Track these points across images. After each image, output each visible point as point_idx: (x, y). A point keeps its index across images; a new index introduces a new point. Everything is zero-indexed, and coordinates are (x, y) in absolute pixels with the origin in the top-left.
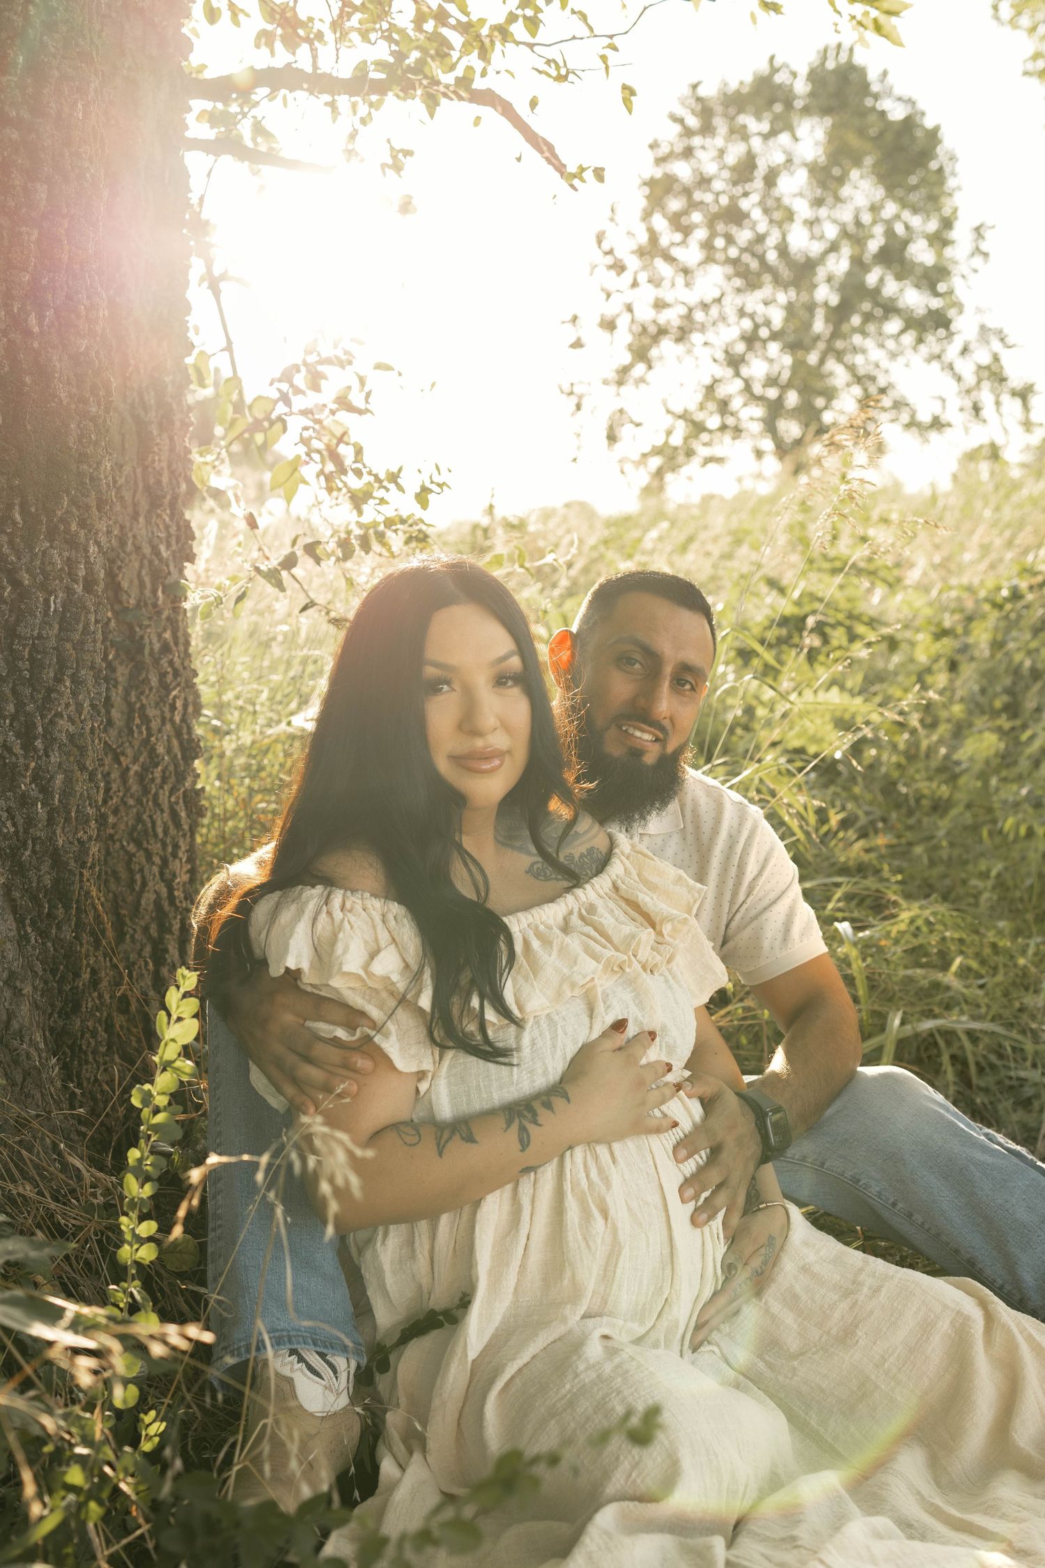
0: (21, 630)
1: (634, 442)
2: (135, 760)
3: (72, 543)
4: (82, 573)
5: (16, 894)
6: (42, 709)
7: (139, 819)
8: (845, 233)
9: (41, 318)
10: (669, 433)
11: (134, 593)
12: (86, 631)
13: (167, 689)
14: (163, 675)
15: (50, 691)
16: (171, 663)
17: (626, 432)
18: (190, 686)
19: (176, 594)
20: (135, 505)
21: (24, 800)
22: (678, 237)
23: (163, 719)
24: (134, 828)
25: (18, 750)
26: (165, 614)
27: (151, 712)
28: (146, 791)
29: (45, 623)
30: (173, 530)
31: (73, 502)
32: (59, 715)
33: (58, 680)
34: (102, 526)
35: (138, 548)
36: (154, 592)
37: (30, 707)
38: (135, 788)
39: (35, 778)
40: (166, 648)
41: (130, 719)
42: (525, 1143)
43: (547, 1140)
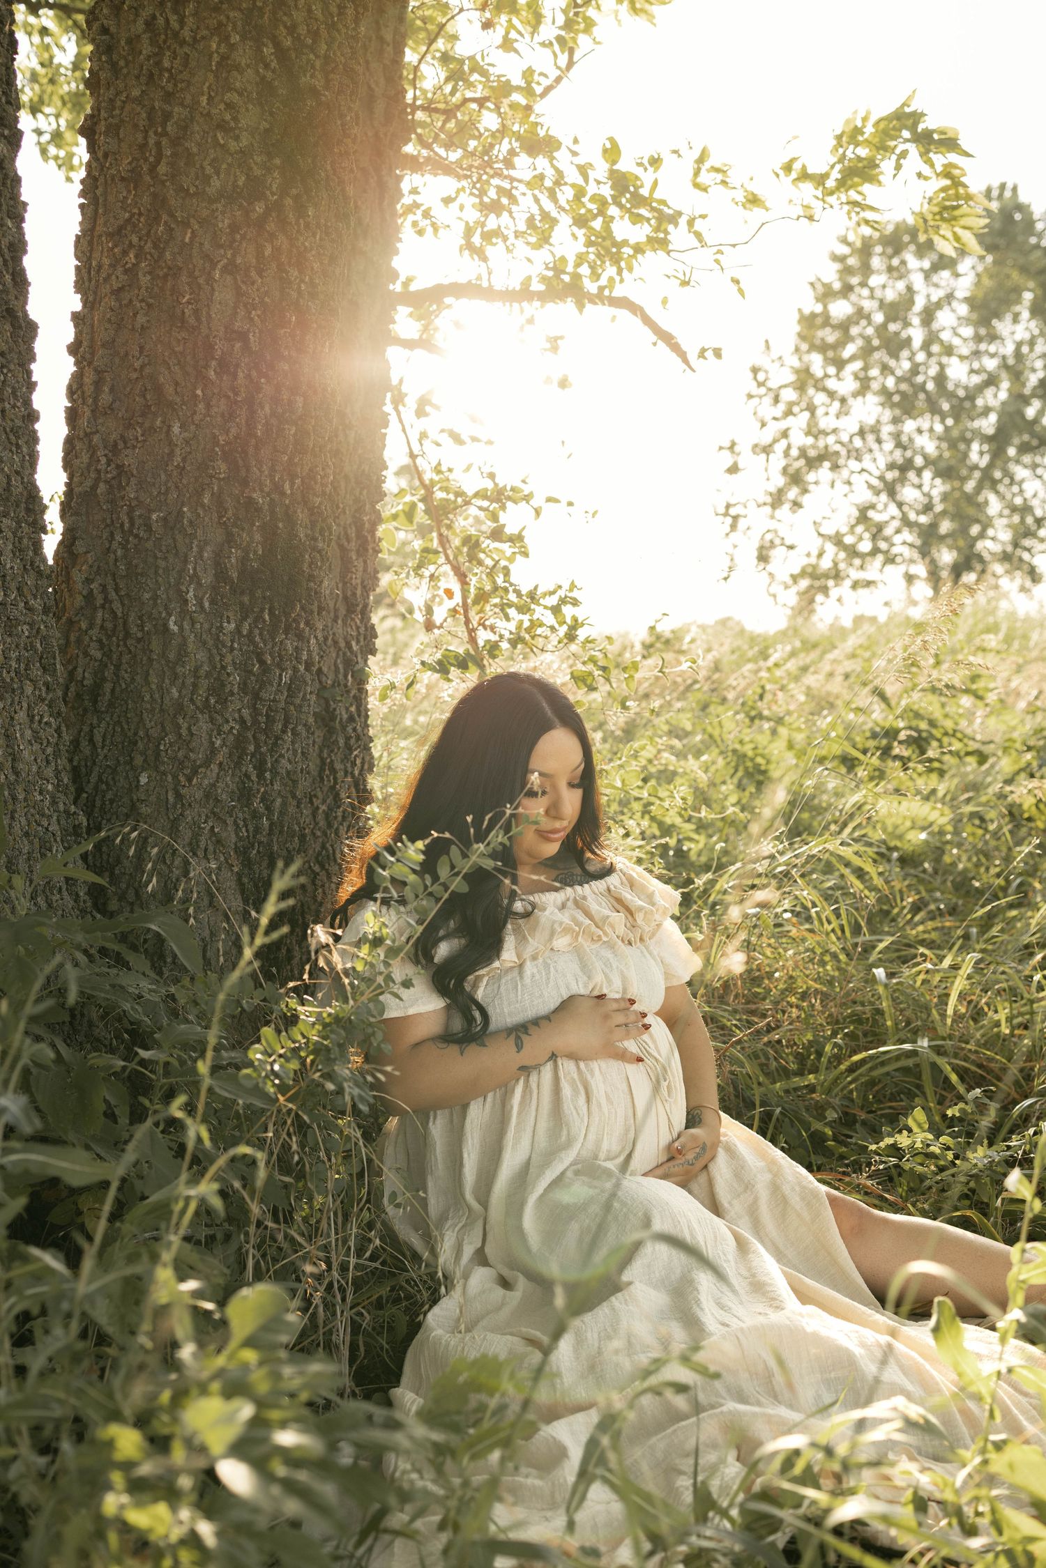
0: (263, 695)
1: (785, 564)
2: (324, 802)
3: (300, 636)
4: (305, 657)
5: (245, 880)
6: (271, 751)
7: (323, 847)
8: (1004, 365)
9: (292, 484)
10: (820, 555)
11: (331, 676)
12: (304, 699)
13: (350, 748)
14: (348, 738)
15: (277, 738)
16: (355, 730)
17: (778, 554)
18: (367, 749)
19: (361, 679)
20: (336, 610)
21: (255, 815)
22: (832, 370)
23: (346, 772)
24: (319, 854)
25: (254, 778)
26: (353, 692)
27: (338, 766)
28: (330, 826)
29: (279, 691)
30: (362, 630)
31: (303, 608)
32: (282, 756)
33: (284, 732)
34: (320, 626)
35: (335, 643)
36: (346, 676)
37: (264, 749)
38: (322, 823)
39: (263, 800)
40: (351, 719)
41: (322, 770)
42: (519, 1047)
43: (535, 1047)
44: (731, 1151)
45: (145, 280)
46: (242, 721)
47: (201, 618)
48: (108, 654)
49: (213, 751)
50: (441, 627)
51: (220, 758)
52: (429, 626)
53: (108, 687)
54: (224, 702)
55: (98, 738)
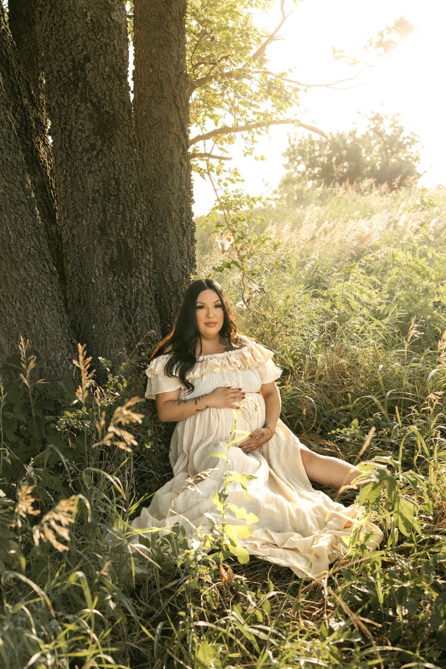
42: (196, 403)
43: (201, 404)
44: (278, 436)
45: (69, 178)
46: (120, 307)
47: (101, 277)
48: (80, 289)
49: (112, 316)
50: (228, 251)
51: (115, 318)
52: (223, 251)
53: (82, 299)
54: (112, 301)
55: (82, 315)
